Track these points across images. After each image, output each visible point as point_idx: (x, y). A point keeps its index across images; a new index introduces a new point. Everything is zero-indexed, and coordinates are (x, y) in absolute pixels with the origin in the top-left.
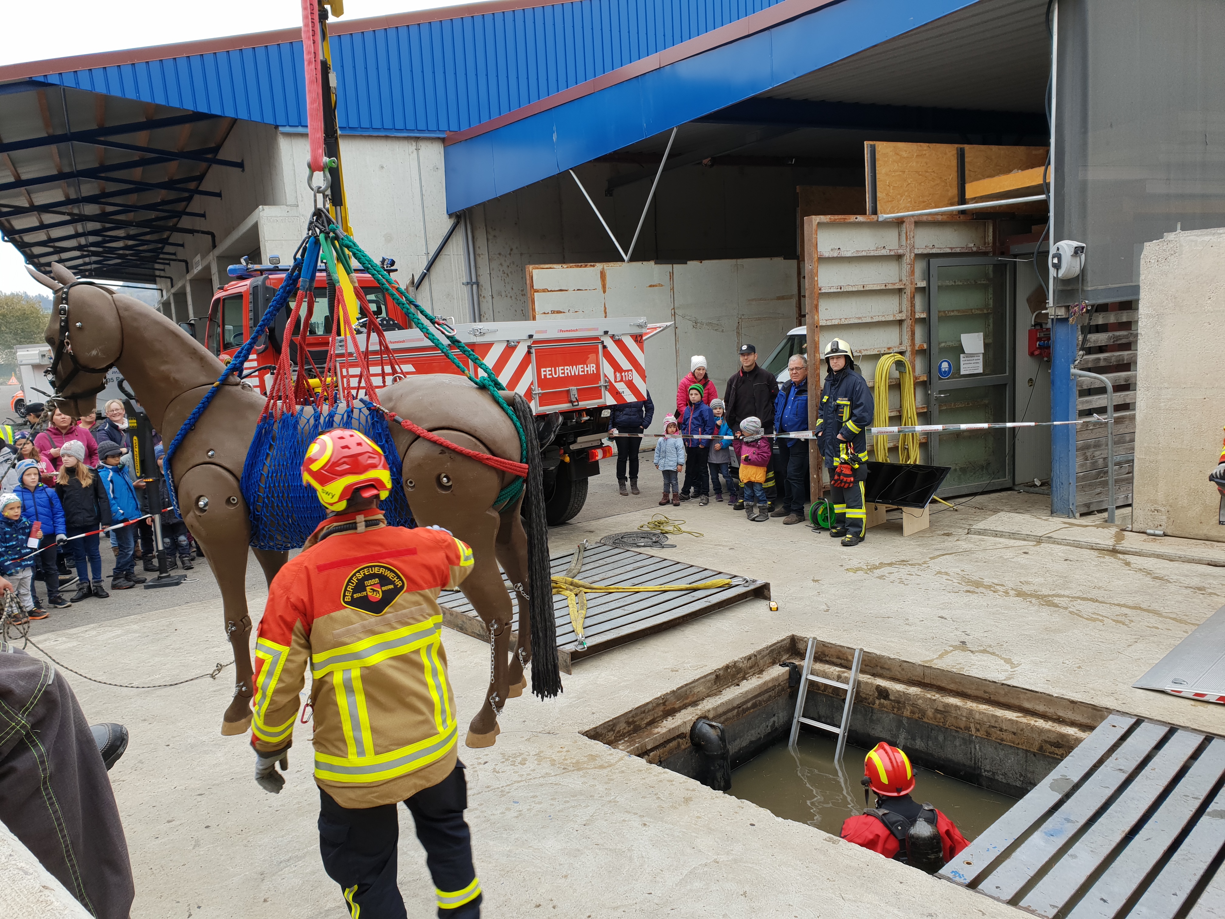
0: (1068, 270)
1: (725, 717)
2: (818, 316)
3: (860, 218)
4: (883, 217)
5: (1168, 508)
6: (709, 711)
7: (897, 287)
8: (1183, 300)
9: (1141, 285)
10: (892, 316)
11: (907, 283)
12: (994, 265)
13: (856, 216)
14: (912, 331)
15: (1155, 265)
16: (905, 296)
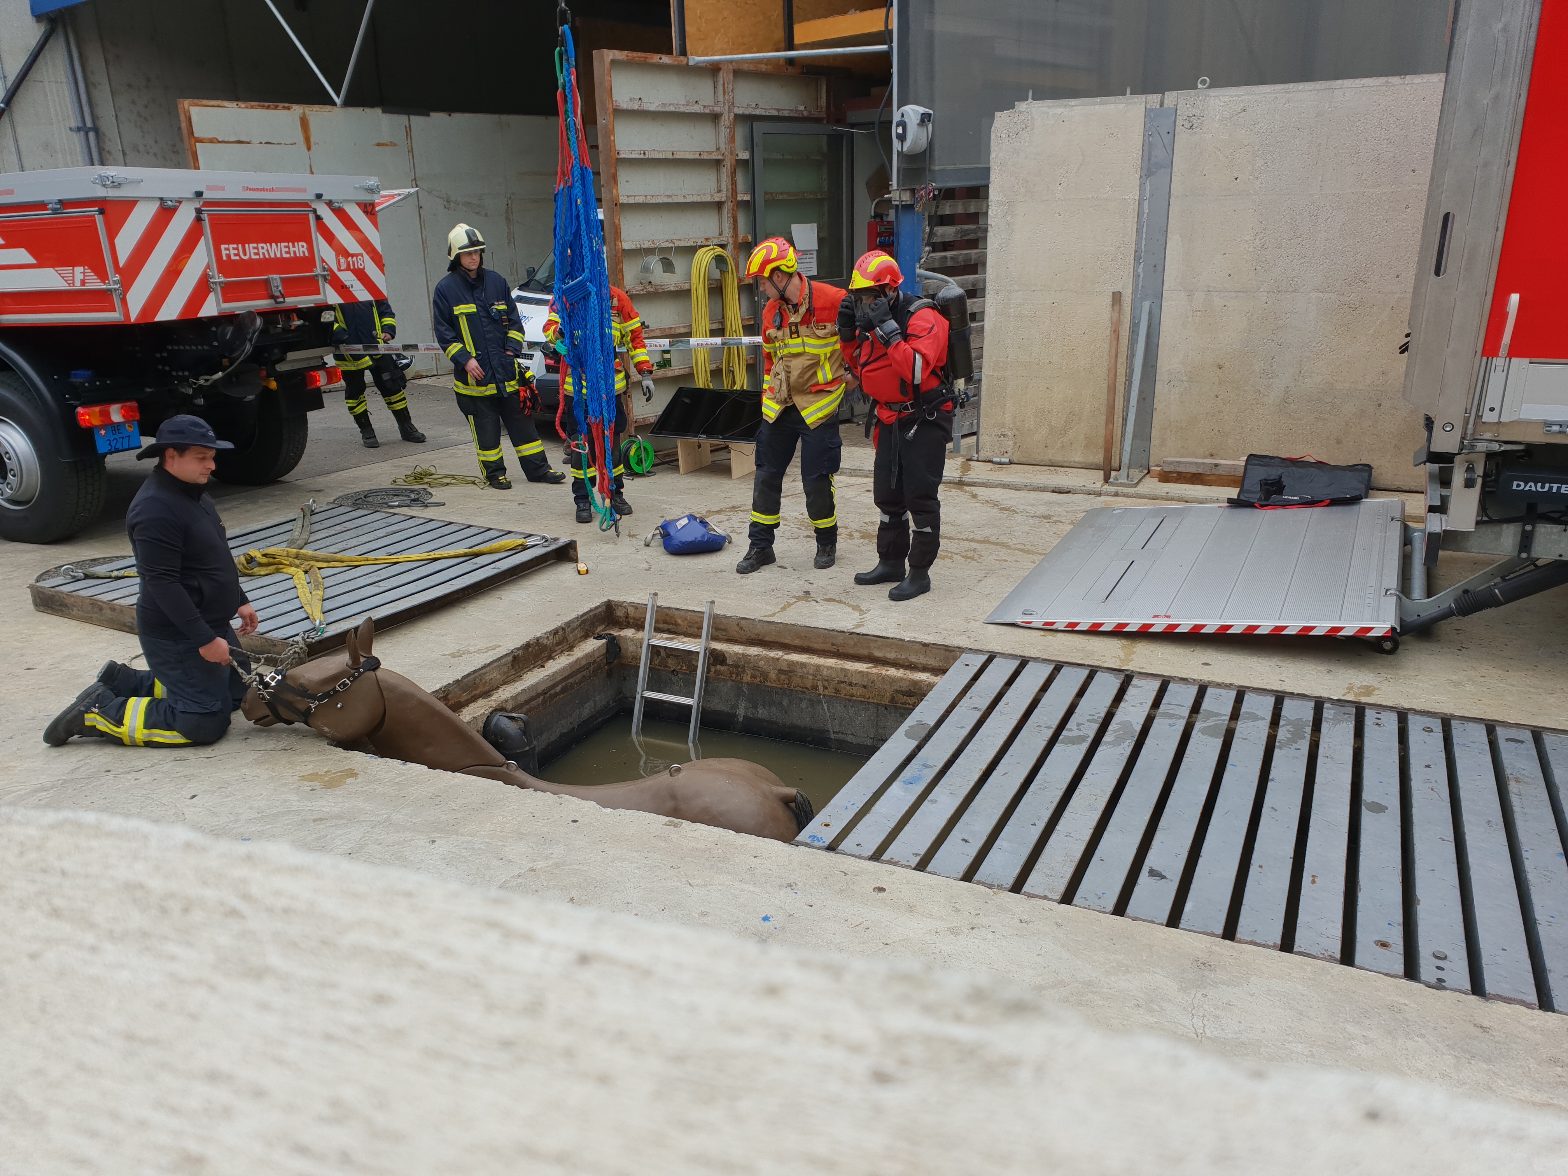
0: (914, 142)
1: (527, 707)
2: (617, 191)
3: (666, 59)
4: (695, 59)
5: (1014, 431)
6: (506, 701)
7: (714, 157)
8: (1035, 185)
9: (992, 165)
10: (709, 196)
11: (726, 153)
12: (829, 136)
13: (660, 56)
14: (733, 217)
15: (1007, 141)
16: (724, 170)
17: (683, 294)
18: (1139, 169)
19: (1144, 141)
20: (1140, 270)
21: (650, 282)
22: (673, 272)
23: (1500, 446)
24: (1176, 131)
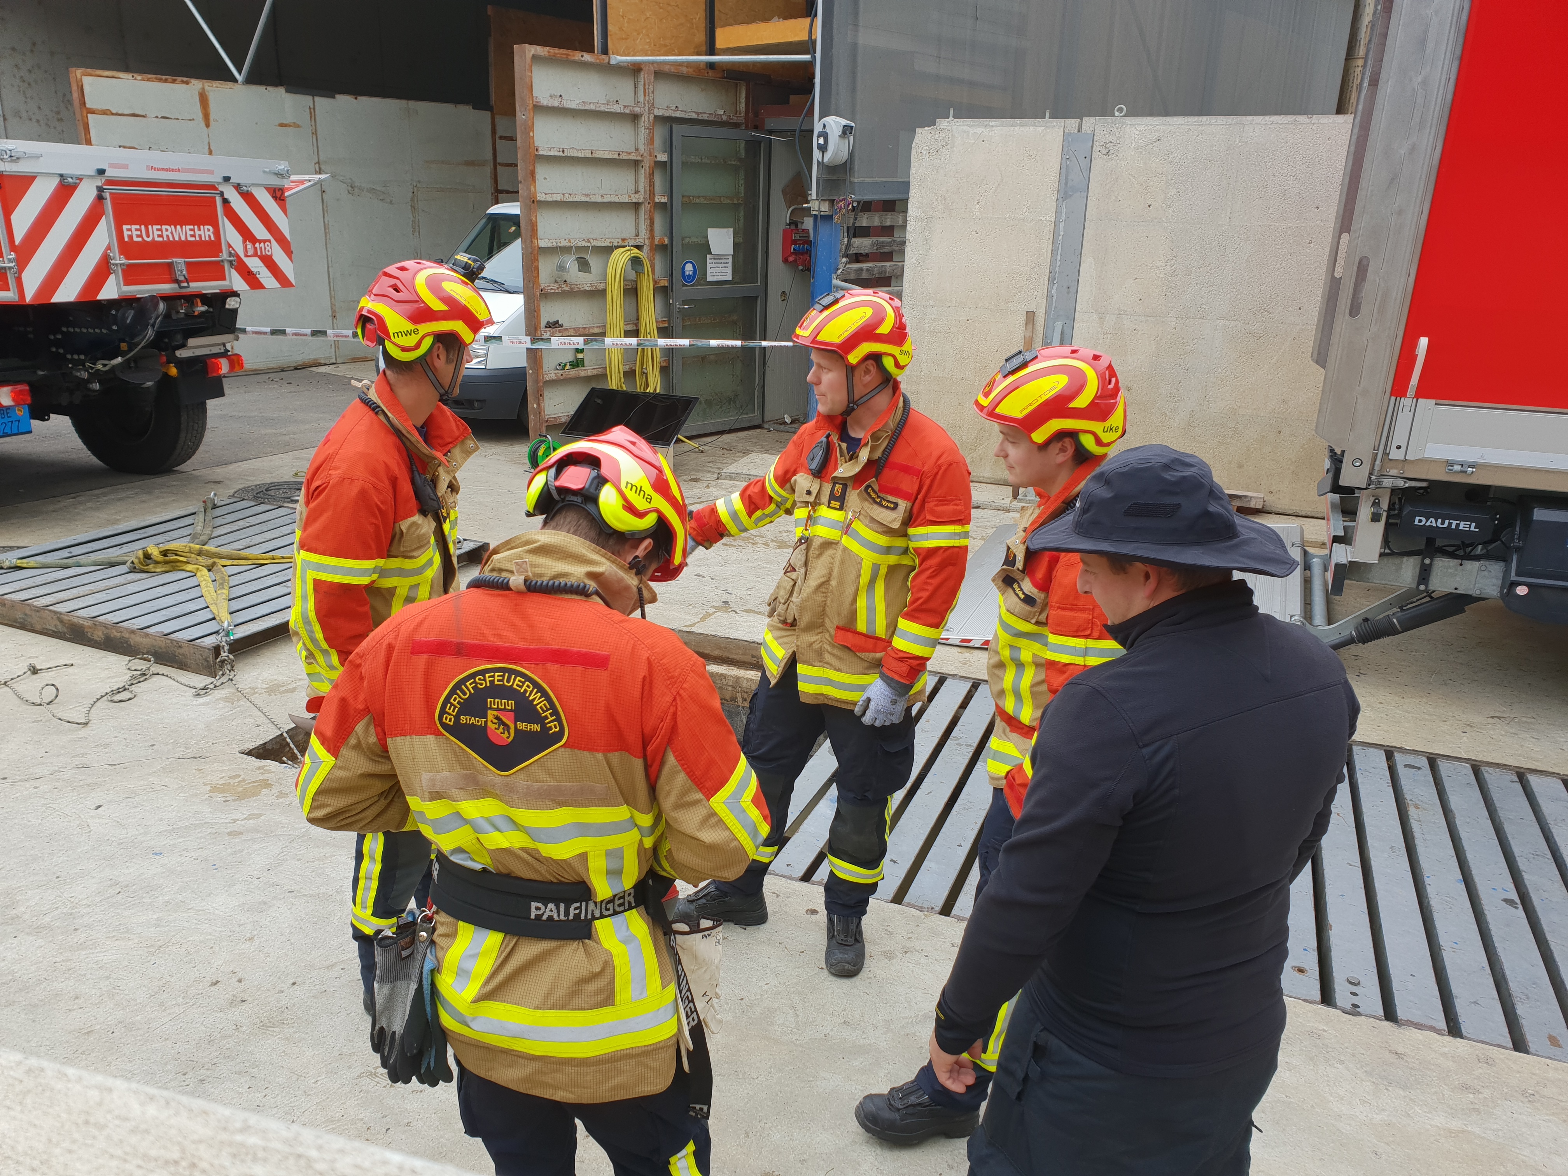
0: (836, 154)
2: (535, 187)
3: (587, 57)
4: (617, 59)
7: (633, 158)
8: (953, 203)
9: (912, 180)
10: (627, 196)
11: (645, 154)
12: (747, 141)
13: (582, 53)
14: (650, 219)
15: (927, 157)
16: (643, 171)
17: (599, 294)
18: (1056, 192)
19: (1061, 164)
20: (1053, 291)
21: (565, 281)
22: (590, 272)
23: (1405, 482)
24: (1093, 156)
